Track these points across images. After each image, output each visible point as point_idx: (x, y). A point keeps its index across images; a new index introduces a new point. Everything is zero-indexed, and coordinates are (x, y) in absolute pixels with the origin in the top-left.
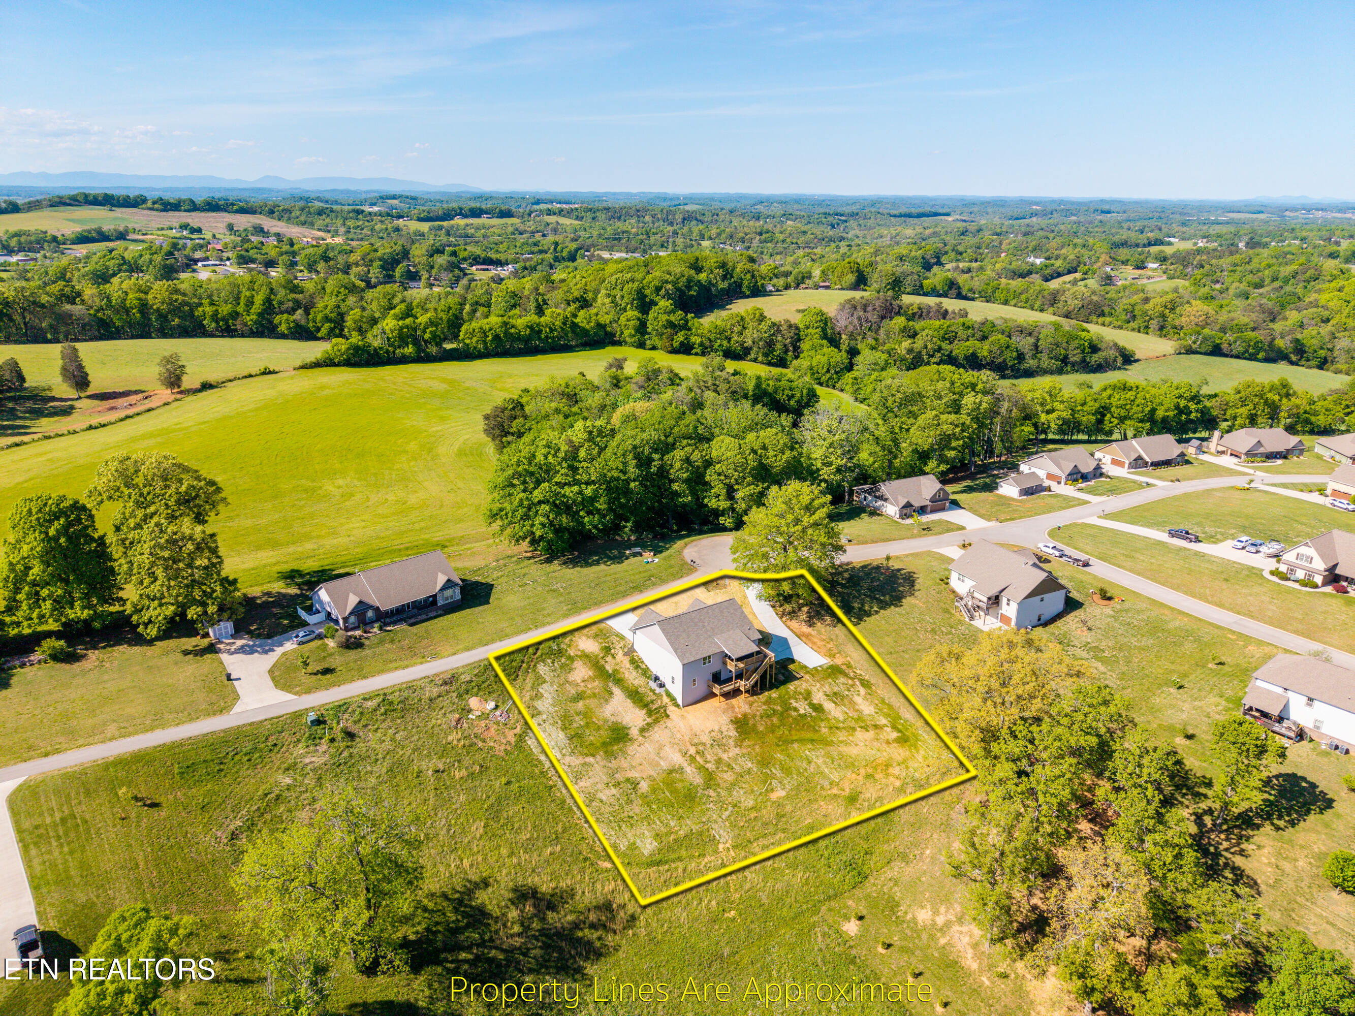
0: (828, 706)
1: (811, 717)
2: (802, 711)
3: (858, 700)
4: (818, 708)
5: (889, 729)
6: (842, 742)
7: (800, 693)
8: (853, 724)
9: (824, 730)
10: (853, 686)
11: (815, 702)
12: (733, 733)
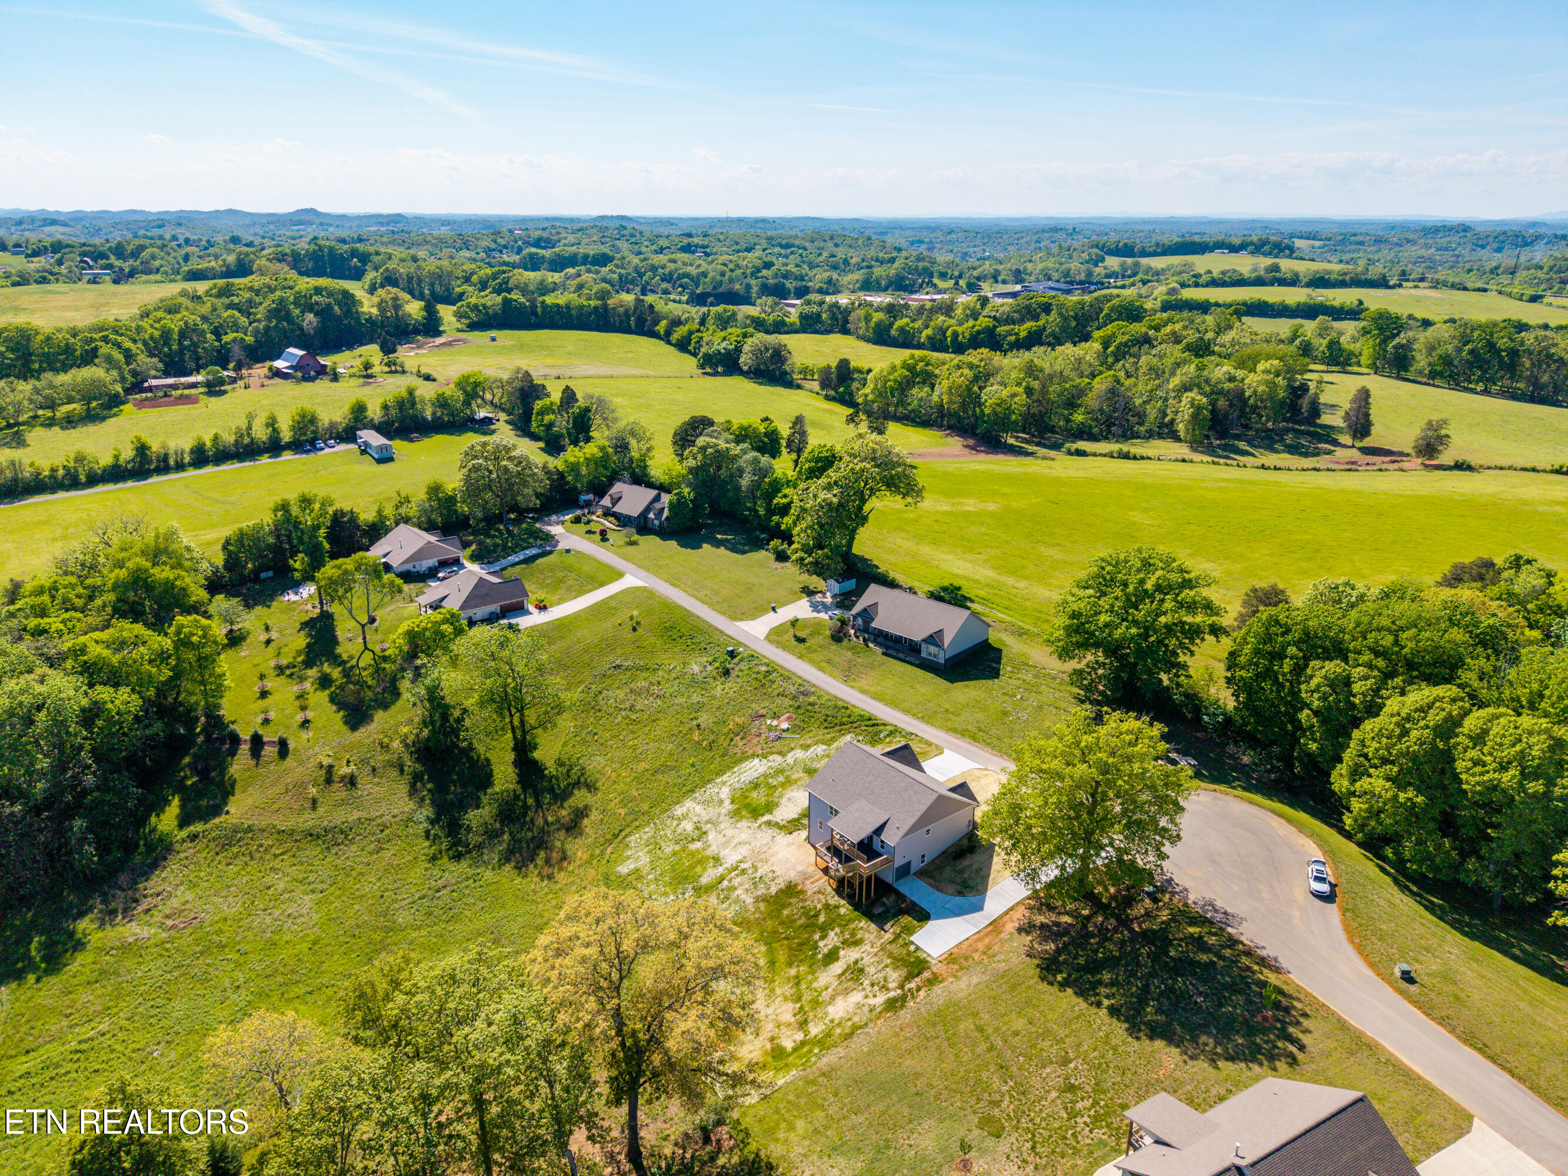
0: (837, 968)
1: (814, 955)
2: (821, 944)
3: (856, 997)
4: (832, 957)
5: (799, 1036)
6: (773, 990)
7: (853, 935)
8: (806, 997)
9: (793, 972)
10: (885, 988)
11: (842, 953)
12: (773, 890)
